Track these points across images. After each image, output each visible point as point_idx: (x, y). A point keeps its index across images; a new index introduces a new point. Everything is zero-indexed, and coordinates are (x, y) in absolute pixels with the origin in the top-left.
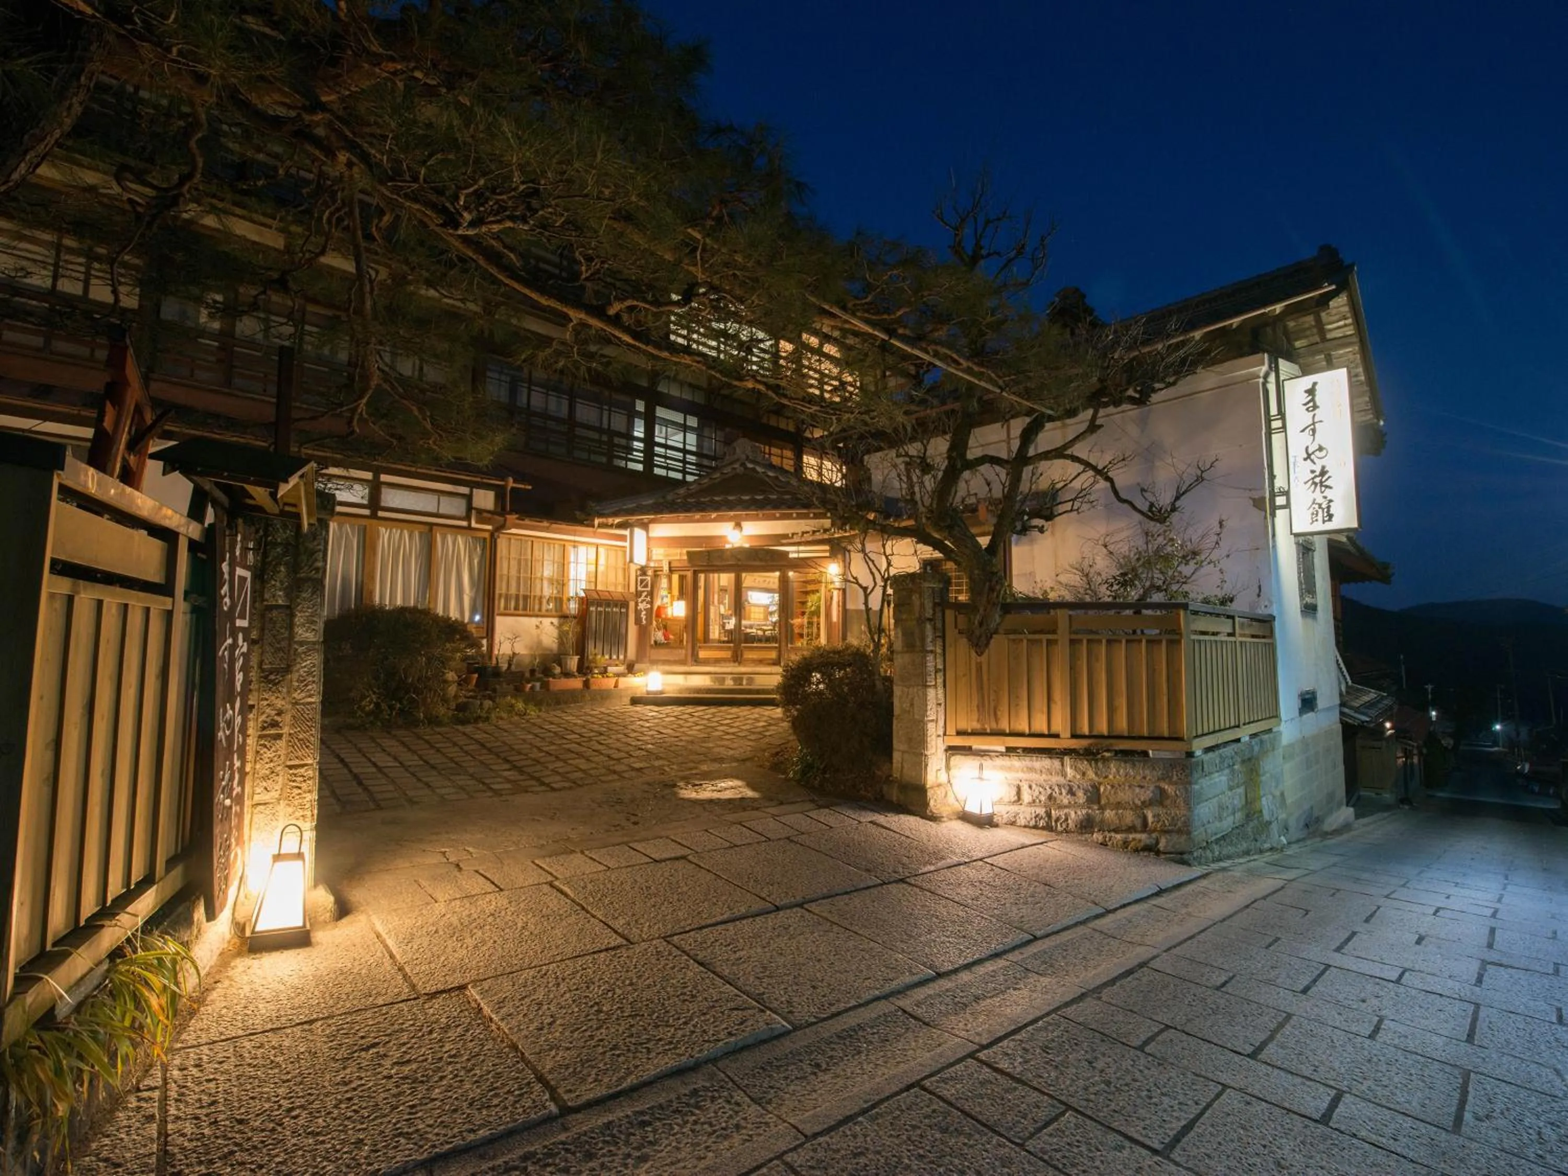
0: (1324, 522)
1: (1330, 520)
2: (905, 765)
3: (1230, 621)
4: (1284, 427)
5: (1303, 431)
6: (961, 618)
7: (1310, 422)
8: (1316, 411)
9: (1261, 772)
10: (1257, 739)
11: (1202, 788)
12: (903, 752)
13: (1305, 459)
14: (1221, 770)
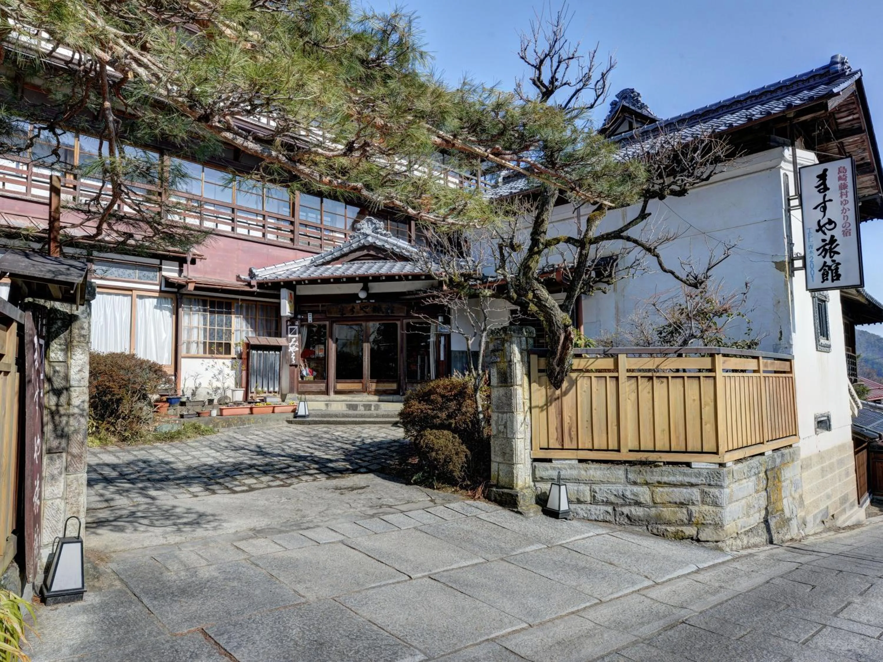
0: (833, 280)
1: (838, 279)
2: (501, 473)
3: (756, 361)
4: (801, 204)
5: (816, 208)
6: (543, 360)
7: (822, 201)
8: (827, 193)
9: (783, 479)
10: (779, 453)
11: (732, 491)
12: (499, 463)
13: (817, 231)
14: (749, 477)
